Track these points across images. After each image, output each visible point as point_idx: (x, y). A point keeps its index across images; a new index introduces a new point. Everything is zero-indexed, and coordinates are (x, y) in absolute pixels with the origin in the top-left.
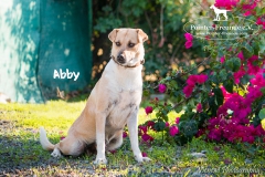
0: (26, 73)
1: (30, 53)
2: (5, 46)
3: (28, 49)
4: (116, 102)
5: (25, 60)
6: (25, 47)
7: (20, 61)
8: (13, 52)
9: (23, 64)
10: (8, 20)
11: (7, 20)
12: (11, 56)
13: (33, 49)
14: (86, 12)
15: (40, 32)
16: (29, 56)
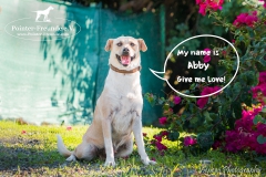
0: (80, 103)
1: (86, 79)
2: (56, 70)
3: (83, 75)
4: (117, 110)
5: (79, 88)
6: (79, 72)
7: (73, 89)
8: (65, 77)
9: (77, 93)
10: (59, 41)
11: (57, 42)
12: (63, 83)
13: (90, 75)
14: (158, 31)
15: (99, 54)
16: (84, 84)
